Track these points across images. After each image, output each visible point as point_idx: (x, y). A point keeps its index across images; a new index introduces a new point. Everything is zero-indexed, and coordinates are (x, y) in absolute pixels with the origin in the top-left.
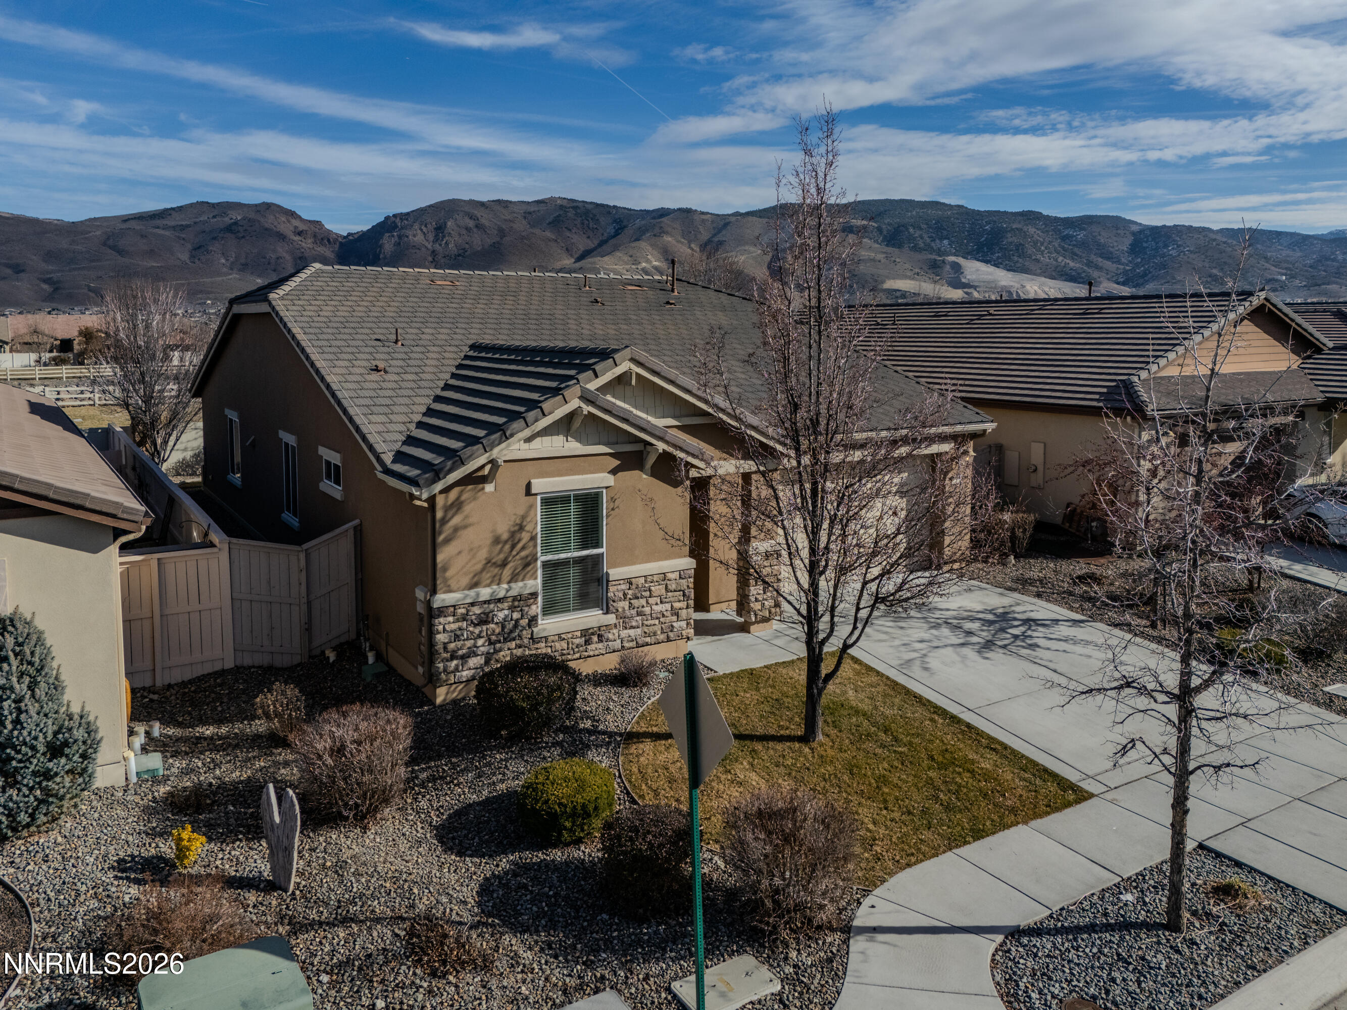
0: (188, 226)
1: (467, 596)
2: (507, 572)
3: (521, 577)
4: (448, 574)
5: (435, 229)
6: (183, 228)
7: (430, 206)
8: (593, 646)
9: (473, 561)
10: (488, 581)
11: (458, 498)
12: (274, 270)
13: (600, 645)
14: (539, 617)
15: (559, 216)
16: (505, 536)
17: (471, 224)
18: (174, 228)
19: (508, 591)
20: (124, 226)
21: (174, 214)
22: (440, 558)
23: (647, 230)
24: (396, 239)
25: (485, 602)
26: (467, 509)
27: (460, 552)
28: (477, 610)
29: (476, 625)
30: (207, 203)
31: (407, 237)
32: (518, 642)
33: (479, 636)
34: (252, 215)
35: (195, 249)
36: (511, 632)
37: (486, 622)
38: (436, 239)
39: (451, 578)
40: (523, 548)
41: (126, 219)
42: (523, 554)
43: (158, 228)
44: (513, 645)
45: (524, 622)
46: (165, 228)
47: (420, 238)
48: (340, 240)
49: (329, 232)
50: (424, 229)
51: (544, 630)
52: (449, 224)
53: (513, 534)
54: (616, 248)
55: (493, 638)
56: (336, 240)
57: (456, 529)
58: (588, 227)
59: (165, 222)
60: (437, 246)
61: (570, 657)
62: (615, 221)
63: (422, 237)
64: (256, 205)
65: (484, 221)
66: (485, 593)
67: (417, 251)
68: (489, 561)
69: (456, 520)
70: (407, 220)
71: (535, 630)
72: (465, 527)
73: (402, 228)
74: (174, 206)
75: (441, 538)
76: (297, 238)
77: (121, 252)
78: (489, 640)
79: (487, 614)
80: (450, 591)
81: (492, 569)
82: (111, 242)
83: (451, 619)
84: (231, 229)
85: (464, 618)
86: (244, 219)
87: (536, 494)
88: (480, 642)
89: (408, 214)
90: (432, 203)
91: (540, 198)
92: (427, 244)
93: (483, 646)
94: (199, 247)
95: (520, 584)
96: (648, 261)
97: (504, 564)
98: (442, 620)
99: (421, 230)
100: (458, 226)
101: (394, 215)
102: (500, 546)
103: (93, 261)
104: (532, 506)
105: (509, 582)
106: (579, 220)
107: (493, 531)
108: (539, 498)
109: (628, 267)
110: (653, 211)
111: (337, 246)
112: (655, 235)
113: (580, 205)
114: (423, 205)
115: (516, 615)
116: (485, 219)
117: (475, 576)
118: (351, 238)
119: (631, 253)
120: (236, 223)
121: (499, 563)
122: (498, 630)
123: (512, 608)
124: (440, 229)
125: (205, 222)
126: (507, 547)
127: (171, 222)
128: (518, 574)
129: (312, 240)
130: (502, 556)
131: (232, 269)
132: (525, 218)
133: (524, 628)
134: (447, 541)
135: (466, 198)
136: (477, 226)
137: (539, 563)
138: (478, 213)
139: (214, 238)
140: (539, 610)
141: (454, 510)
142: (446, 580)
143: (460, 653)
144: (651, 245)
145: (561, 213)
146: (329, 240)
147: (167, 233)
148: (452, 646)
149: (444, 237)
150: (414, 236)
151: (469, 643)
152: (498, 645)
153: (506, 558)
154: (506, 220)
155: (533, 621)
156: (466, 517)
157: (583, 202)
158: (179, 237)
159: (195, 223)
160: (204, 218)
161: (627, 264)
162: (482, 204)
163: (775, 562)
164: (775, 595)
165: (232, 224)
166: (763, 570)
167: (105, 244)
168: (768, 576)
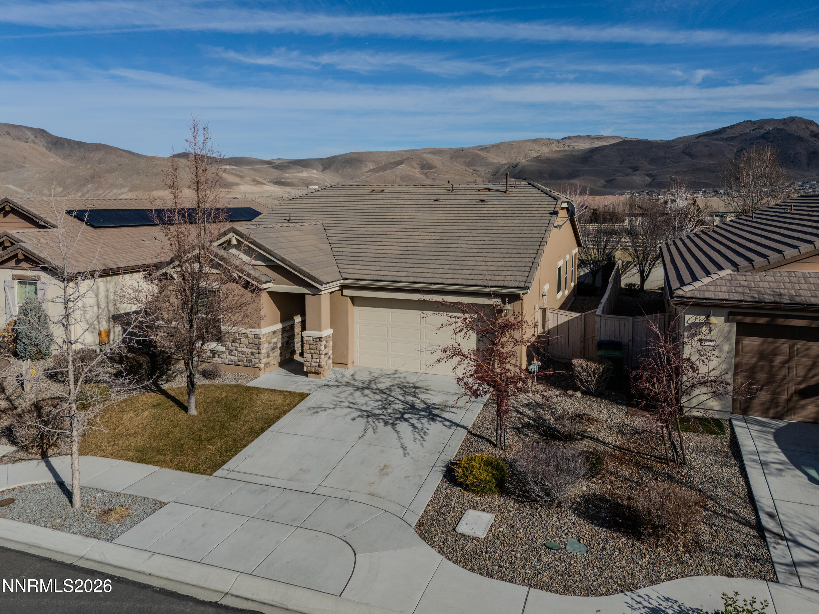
0: (735, 137)
6: (732, 139)
8: (215, 359)
13: (218, 359)
18: (727, 139)
20: (696, 141)
21: (728, 130)
30: (751, 121)
34: (780, 126)
35: (738, 151)
41: (698, 137)
43: (717, 140)
46: (722, 139)
59: (721, 136)
77: (692, 156)
82: (687, 151)
84: (764, 137)
86: (774, 129)
94: (742, 150)
103: (676, 163)
120: (768, 133)
125: (748, 133)
127: (724, 136)
139: (752, 143)
147: (722, 143)
158: (729, 145)
159: (741, 135)
160: (747, 131)
163: (318, 343)
164: (318, 360)
165: (766, 133)
166: (311, 346)
167: (683, 152)
168: (314, 350)
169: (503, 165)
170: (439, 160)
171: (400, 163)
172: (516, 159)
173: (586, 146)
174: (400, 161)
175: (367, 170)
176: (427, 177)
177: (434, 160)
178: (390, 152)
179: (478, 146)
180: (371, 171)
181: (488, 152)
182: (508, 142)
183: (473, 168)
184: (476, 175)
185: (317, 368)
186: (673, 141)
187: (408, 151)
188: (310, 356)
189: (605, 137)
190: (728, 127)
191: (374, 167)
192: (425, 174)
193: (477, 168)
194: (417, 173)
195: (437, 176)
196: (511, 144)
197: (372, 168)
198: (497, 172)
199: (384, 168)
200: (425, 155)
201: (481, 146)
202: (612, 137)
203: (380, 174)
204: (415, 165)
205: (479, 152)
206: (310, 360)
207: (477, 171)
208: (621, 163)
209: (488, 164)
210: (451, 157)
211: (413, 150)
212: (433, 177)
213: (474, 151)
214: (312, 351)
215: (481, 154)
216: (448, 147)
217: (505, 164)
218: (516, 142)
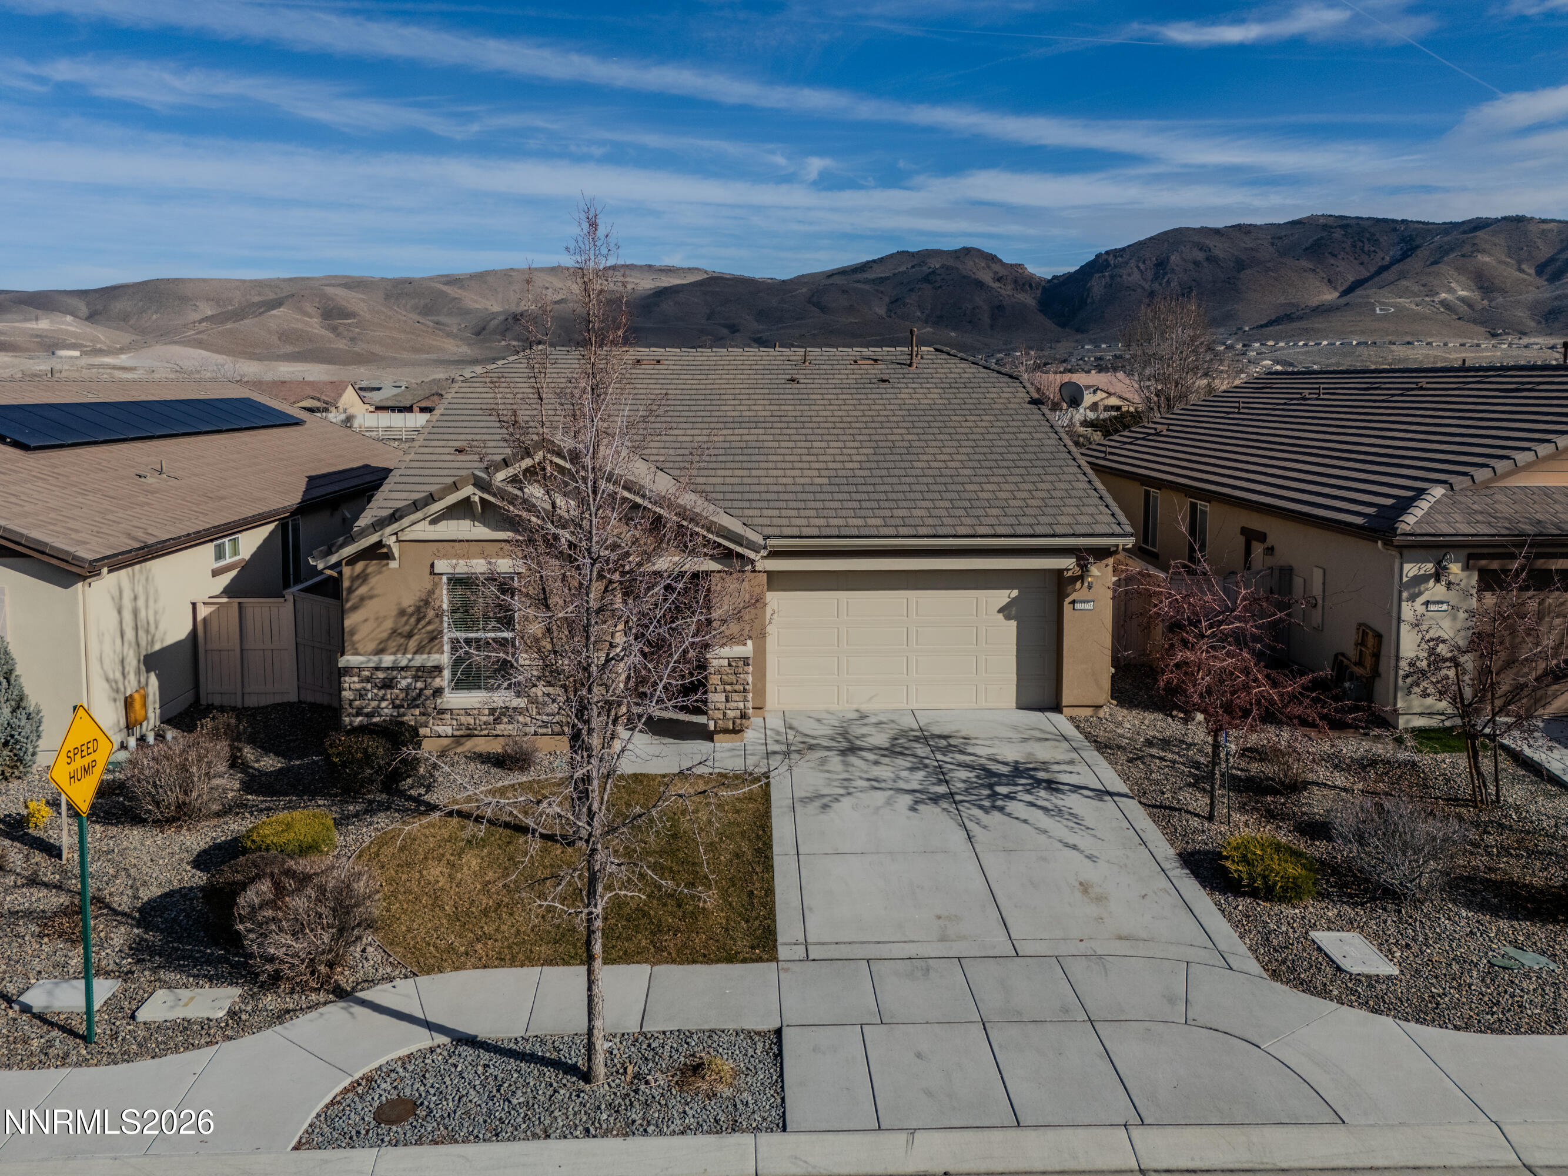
0: (887, 278)
1: (369, 661)
2: (412, 644)
3: (427, 650)
4: (356, 638)
5: (1155, 265)
6: (882, 280)
7: (1150, 239)
8: (502, 727)
9: (379, 630)
10: (394, 650)
11: (364, 571)
12: (970, 322)
13: (510, 727)
14: (446, 690)
15: (1322, 238)
16: (410, 610)
17: (1200, 256)
18: (873, 281)
19: (410, 661)
22: (347, 623)
23: (1452, 250)
24: (1108, 279)
25: (388, 668)
26: (373, 581)
27: (366, 620)
28: (381, 675)
29: (380, 688)
30: (907, 252)
31: (1121, 277)
32: (422, 710)
33: (383, 699)
34: (951, 262)
35: (892, 303)
36: (415, 699)
37: (390, 687)
38: (1156, 278)
39: (359, 642)
40: (429, 623)
41: (831, 275)
42: (430, 628)
43: (859, 281)
44: (417, 712)
45: (428, 692)
47: (1136, 276)
48: (1043, 283)
49: (1032, 276)
50: (1142, 266)
51: (448, 702)
52: (1173, 258)
53: (418, 609)
54: (1403, 275)
55: (398, 702)
56: (1038, 284)
57: (362, 599)
58: (1362, 250)
60: (1156, 286)
61: (476, 732)
62: (1403, 240)
63: (1139, 277)
64: (956, 251)
65: (1217, 253)
66: (388, 660)
67: (1132, 293)
68: (394, 631)
69: (362, 590)
70: (1122, 256)
71: (439, 701)
72: (371, 597)
73: (1115, 267)
74: (875, 258)
75: (348, 605)
76: (996, 285)
77: (823, 309)
78: (393, 703)
79: (392, 679)
80: (358, 654)
81: (398, 639)
82: (815, 299)
83: (356, 679)
84: (928, 278)
85: (368, 680)
86: (942, 267)
87: (442, 574)
88: (384, 704)
89: (1123, 249)
90: (1153, 234)
91: (1296, 218)
92: (1144, 284)
93: (386, 707)
94: (897, 300)
95: (425, 656)
96: (1451, 290)
97: (410, 636)
98: (347, 679)
99: (1138, 267)
100: (1184, 260)
101: (1107, 253)
102: (405, 618)
103: (798, 319)
104: (436, 585)
105: (415, 653)
106: (1349, 241)
107: (399, 604)
108: (444, 579)
109: (1418, 300)
110: (1463, 223)
111: (1039, 292)
112: (1463, 256)
113: (1353, 222)
114: (1142, 238)
115: (419, 685)
116: (1220, 250)
117: (381, 643)
118: (1055, 281)
119: (1423, 282)
120: (933, 272)
121: (405, 634)
122: (402, 696)
123: (416, 678)
124: (1161, 265)
125: (903, 273)
126: (413, 620)
127: (871, 275)
128: (424, 647)
129: (1013, 286)
130: (407, 628)
131: (927, 322)
132: (1273, 244)
133: (428, 698)
134: (355, 608)
135: (1197, 225)
136: (1207, 259)
137: (446, 639)
138: (1209, 242)
139: (911, 290)
140: (445, 683)
141: (360, 581)
142: (353, 644)
143: (366, 711)
144: (1457, 269)
145: (1324, 234)
146: (1031, 286)
147: (867, 287)
148: (357, 703)
149: (1165, 274)
150: (1129, 275)
151: (374, 704)
152: (402, 710)
153: (412, 631)
154: (1246, 249)
155: (438, 692)
156: (372, 589)
157: (1357, 218)
158: (877, 291)
159: (894, 274)
160: (903, 269)
161: (1418, 296)
162: (1217, 231)
163: (741, 670)
164: (741, 705)
165: (930, 274)
166: (724, 677)
167: (809, 301)
168: (731, 684)
169: (494, 316)
170: (363, 300)
171: (277, 303)
172: (518, 304)
173: (647, 284)
174: (276, 300)
175: (197, 316)
176: (338, 335)
177: (352, 300)
178: (251, 281)
179: (442, 276)
180: (207, 319)
181: (462, 287)
182: (501, 271)
183: (435, 318)
184: (441, 333)
185: (738, 721)
186: (791, 280)
187: (290, 280)
188: (722, 697)
189: (679, 269)
190: (874, 261)
191: (214, 312)
192: (334, 329)
193: (442, 319)
194: (315, 326)
195: (359, 334)
196: (507, 275)
197: (209, 313)
198: (484, 329)
199: (238, 315)
200: (330, 290)
201: (447, 276)
202: (689, 269)
203: (229, 326)
204: (310, 310)
205: (445, 288)
206: (722, 706)
207: (443, 324)
208: (709, 319)
209: (465, 312)
210: (387, 297)
211: (303, 279)
212: (351, 335)
213: (433, 284)
214: (728, 688)
215: (449, 291)
216: (377, 274)
217: (499, 313)
218: (518, 271)
